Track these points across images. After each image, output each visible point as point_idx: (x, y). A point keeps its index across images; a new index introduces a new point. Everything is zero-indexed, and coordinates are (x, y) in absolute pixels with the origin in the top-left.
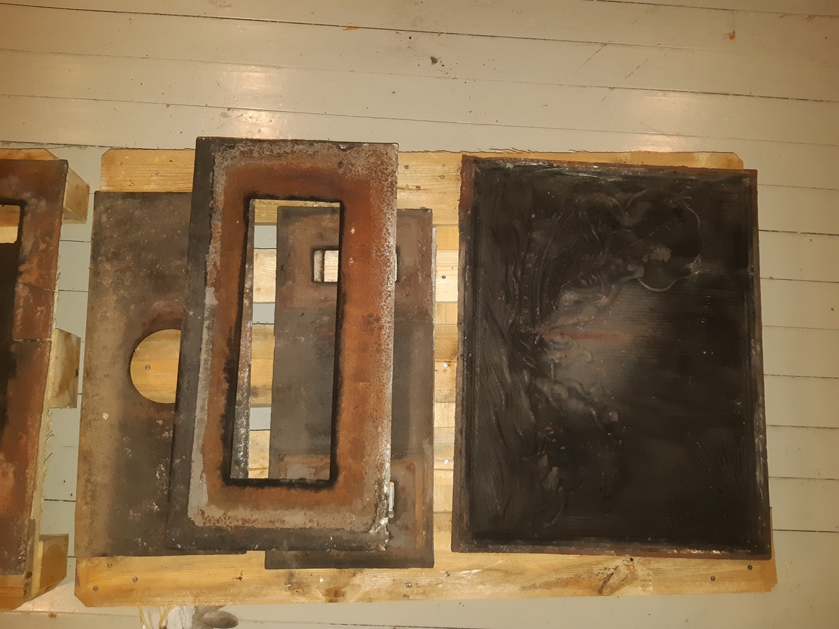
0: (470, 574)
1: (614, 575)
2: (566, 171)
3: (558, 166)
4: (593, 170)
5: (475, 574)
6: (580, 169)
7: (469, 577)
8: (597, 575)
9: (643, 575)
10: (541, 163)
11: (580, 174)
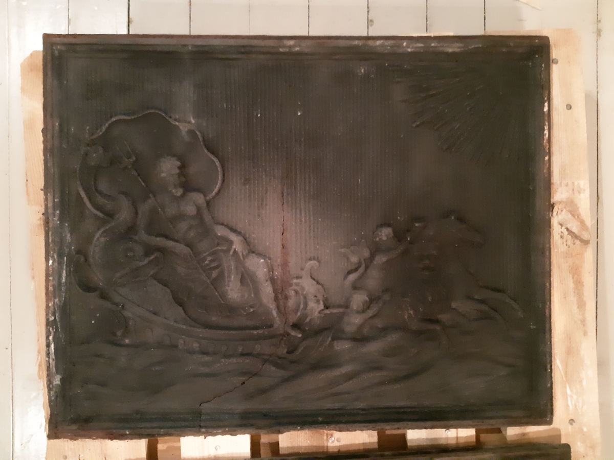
0: (571, 396)
1: (569, 226)
2: (60, 301)
3: (54, 314)
4: (56, 264)
5: (571, 391)
6: (56, 283)
7: (575, 397)
8: (569, 247)
9: (567, 192)
10: (51, 338)
11: (64, 280)
